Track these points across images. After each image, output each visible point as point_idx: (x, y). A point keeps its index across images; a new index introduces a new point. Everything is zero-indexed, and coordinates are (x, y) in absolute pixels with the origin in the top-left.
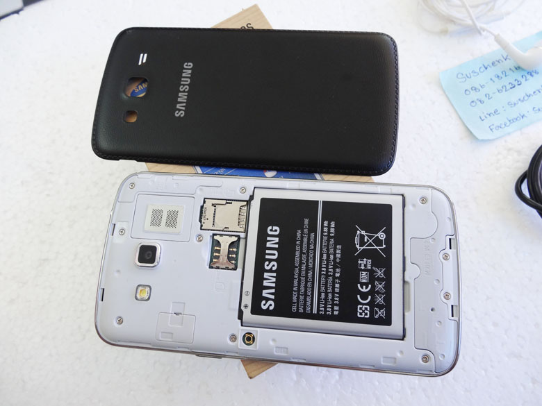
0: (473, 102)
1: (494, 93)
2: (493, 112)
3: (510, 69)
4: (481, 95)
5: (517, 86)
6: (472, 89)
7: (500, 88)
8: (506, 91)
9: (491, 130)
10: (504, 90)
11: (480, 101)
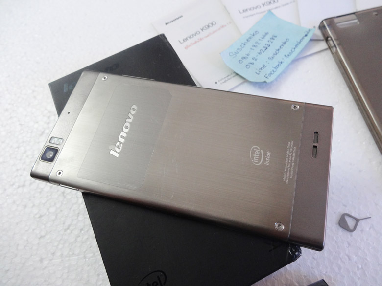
0: (247, 66)
1: (257, 56)
2: (262, 66)
3: (259, 40)
4: (250, 60)
5: (268, 48)
6: (242, 58)
7: (259, 52)
8: (263, 52)
9: (267, 77)
10: (262, 52)
11: (251, 63)
